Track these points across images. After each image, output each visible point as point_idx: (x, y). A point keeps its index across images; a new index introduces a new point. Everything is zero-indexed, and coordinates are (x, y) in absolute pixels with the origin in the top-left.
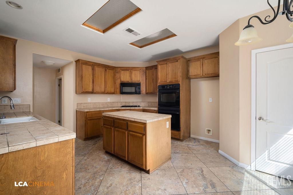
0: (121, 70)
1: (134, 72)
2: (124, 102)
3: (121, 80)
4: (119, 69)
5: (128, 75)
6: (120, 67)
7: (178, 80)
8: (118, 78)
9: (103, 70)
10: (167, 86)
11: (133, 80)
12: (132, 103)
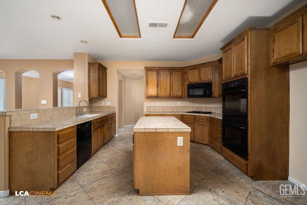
0: (189, 70)
1: (203, 70)
2: (195, 107)
3: (189, 81)
4: (187, 68)
5: (197, 74)
6: (188, 67)
7: (245, 72)
8: (186, 80)
9: (168, 73)
10: (231, 83)
11: (202, 80)
12: (205, 108)
